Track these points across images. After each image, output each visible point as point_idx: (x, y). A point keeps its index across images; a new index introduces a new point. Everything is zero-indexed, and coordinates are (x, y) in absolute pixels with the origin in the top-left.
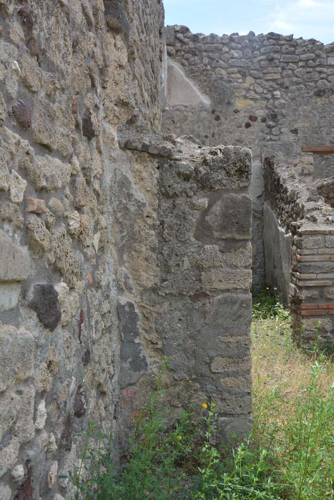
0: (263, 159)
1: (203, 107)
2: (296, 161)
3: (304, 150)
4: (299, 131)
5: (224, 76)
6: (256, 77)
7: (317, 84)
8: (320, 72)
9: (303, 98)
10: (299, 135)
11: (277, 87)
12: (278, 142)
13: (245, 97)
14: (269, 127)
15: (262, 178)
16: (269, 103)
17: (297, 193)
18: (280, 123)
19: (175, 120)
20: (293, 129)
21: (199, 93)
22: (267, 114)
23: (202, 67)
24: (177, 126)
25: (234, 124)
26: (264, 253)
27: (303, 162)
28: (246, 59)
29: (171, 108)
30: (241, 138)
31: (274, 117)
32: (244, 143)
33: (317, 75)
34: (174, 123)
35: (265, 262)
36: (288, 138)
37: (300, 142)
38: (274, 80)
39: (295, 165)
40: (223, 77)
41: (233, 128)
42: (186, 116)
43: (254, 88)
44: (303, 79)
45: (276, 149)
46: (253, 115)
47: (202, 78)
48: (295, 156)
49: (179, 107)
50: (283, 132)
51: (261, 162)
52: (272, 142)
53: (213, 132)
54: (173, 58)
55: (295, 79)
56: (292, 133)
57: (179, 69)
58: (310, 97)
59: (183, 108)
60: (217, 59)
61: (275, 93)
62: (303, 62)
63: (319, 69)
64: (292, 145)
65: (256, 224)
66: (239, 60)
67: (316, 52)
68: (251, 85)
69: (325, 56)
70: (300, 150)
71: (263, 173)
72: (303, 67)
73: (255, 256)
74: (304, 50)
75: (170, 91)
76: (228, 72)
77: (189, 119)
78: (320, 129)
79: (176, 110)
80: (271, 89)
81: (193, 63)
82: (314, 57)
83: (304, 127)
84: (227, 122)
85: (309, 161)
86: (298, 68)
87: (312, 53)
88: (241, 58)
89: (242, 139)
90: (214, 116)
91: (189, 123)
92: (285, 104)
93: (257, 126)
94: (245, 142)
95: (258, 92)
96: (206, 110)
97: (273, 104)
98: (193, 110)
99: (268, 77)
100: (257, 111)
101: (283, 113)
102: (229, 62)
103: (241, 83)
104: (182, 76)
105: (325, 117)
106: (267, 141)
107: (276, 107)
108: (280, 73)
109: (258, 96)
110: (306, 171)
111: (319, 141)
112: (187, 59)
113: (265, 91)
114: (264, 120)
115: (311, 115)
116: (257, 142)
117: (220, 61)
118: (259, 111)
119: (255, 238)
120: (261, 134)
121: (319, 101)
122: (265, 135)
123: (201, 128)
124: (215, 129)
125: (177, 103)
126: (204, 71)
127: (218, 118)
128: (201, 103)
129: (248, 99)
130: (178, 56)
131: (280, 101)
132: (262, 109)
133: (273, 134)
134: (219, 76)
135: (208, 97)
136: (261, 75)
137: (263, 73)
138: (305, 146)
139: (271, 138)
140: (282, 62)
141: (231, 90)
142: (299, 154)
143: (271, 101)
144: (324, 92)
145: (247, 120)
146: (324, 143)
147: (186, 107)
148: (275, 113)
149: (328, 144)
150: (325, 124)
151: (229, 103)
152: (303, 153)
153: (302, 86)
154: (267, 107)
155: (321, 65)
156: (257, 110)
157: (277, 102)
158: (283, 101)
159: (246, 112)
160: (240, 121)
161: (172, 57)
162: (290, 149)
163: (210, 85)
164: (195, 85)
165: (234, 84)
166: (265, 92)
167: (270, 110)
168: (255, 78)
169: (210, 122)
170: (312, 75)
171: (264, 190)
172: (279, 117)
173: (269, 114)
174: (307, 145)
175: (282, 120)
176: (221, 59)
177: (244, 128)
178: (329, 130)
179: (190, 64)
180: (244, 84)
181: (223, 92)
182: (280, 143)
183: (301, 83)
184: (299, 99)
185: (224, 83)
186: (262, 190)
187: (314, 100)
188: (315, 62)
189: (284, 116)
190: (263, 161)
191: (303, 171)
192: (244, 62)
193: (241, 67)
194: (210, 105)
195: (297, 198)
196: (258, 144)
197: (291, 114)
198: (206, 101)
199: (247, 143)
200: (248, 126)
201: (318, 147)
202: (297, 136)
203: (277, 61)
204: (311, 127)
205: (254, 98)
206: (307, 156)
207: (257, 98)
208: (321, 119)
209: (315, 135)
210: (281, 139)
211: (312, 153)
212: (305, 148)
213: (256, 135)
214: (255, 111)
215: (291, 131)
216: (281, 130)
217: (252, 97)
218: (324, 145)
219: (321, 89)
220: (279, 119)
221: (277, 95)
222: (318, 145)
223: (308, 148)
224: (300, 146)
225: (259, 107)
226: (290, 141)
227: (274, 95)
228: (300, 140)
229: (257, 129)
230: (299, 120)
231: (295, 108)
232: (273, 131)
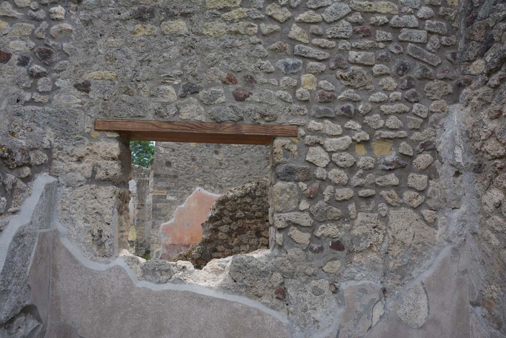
2: (80, 151)
3: (97, 128)
4: (91, 88)
9: (109, 21)
10: (91, 95)
12: (47, 108)
14: (35, 76)
16: (38, 29)
18: (55, 68)
20: (80, 81)
22: (32, 49)
27: (95, 153)
31: (45, 55)
36: (70, 99)
37: (92, 109)
39: (80, 160)
45: (41, 123)
46: (2, 50)
48: (80, 139)
50: (59, 88)
52: (35, 108)
56: (79, 90)
58: (121, 20)
61: (52, 9)
64: (74, 115)
70: (91, 126)
78: (136, 86)
83: (103, 79)
85: (108, 150)
92: (71, 31)
95: (18, 3)
97: (47, 30)
100: (12, 43)
101: (64, 49)
105: (150, 61)
106: (24, 105)
107: (53, 38)
109: (16, 13)
110: (100, 174)
111: (132, 109)
114: (23, 62)
115: (119, 55)
118: (17, 42)
120: (15, 89)
121: (142, 30)
122: (23, 92)
131: (61, 25)
132: (22, 38)
133: (37, 91)
138: (101, 118)
139: (32, 99)
142: (88, 135)
144: (152, 12)
146: (141, 114)
148: (48, 48)
149: (150, 117)
150: (147, 75)
152: (96, 134)
154: (33, 36)
156: (13, 39)
157: (55, 28)
158: (67, 26)
162: (70, 123)
166: (33, 6)
167: (40, 42)
172: (55, 57)
173: (35, 50)
174: (105, 115)
175: (61, 62)
178: (156, 88)
182: (51, 110)
184: (99, 23)
187: (130, 28)
189: (66, 56)
191: (94, 172)
196: (6, 110)
197: (80, 51)
201: (129, 121)
202: (88, 97)
204: (117, 80)
205: (9, 15)
206: (106, 140)
207: (15, 15)
208: (141, 65)
209: (125, 97)
210: (53, 102)
211: (116, 135)
212: (101, 123)
213: (4, 91)
214: (8, 43)
215: (76, 86)
216: (56, 83)
217: (5, 14)
218: (142, 119)
219: (146, 6)
220: (54, 59)
221: (55, 13)
222: (128, 118)
223: (107, 123)
224: (91, 117)
225: (18, 34)
226: (73, 106)
227: (52, 13)
228: (94, 105)
229: (8, 78)
230: (96, 65)
231: (89, 41)
232: (39, 83)
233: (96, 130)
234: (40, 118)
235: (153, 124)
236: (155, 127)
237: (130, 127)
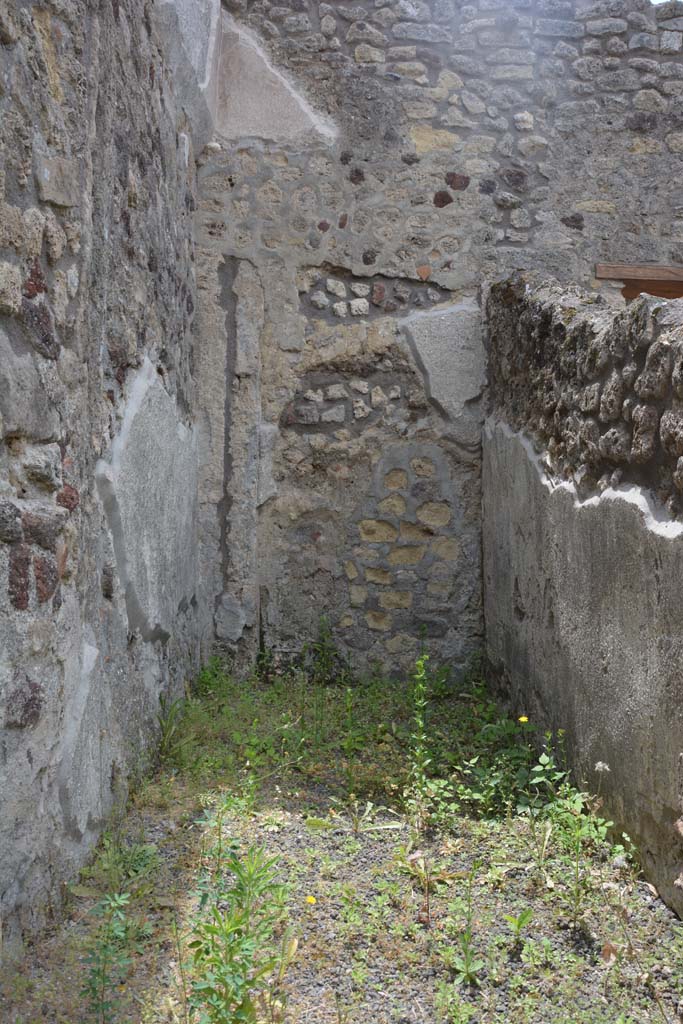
0: (485, 296)
1: (317, 144)
3: (598, 276)
4: (585, 223)
5: (379, 66)
6: (468, 71)
7: (634, 100)
8: (642, 70)
9: (597, 133)
10: (585, 233)
11: (524, 100)
12: (528, 250)
13: (437, 124)
14: (503, 206)
15: (481, 348)
16: (502, 143)
17: (656, 311)
18: (532, 196)
19: (237, 179)
20: (569, 214)
21: (305, 107)
22: (496, 171)
23: (319, 41)
24: (240, 194)
25: (404, 193)
26: (481, 567)
28: (439, 23)
29: (227, 145)
30: (425, 234)
32: (432, 248)
33: (633, 76)
34: (232, 185)
35: (483, 594)
36: (557, 238)
37: (588, 251)
38: (516, 83)
40: (375, 69)
41: (400, 205)
42: (268, 168)
43: (460, 99)
44: (597, 85)
46: (457, 172)
47: (318, 69)
49: (250, 143)
50: (541, 223)
51: (480, 303)
52: (512, 249)
53: (342, 213)
54: (241, 17)
55: (574, 83)
56: (567, 225)
57: (254, 44)
58: (614, 132)
59: (260, 147)
60: (359, 22)
61: (519, 116)
62: (595, 40)
63: (637, 61)
64: (566, 260)
65: (461, 483)
66: (421, 26)
67: (629, 17)
68: (451, 92)
69: (655, 28)
70: (589, 273)
71: (485, 333)
72: (595, 53)
73: (456, 577)
74: (597, 10)
75: (225, 100)
76: (389, 55)
77: (277, 175)
78: (643, 221)
79: (241, 151)
80: (508, 105)
81: (293, 30)
82: (625, 29)
83: (598, 211)
84: (384, 187)
86: (581, 54)
87: (620, 17)
88: (424, 22)
89: (425, 237)
90: (347, 170)
91: (276, 187)
92: (547, 146)
93: (468, 204)
94: (432, 243)
95: (470, 109)
96: (323, 154)
97: (515, 145)
98: (287, 153)
99: (501, 73)
100: (469, 162)
101: (541, 171)
102: (394, 31)
103: (424, 85)
104: (262, 60)
105: (656, 188)
106: (496, 246)
107: (522, 155)
108: (534, 65)
109: (470, 122)
111: (642, 252)
112: (278, 20)
113: (492, 111)
114: (488, 188)
115: (617, 180)
116: (466, 246)
117: (367, 25)
118: (475, 160)
119: (458, 524)
120: (480, 225)
121: (642, 146)
122: (491, 229)
123: (310, 202)
124: (348, 206)
125: (244, 133)
126: (322, 51)
127: (357, 176)
128: (312, 131)
129: (443, 127)
130: (254, 11)
131: (532, 137)
132: (482, 155)
133: (512, 227)
134: (364, 65)
135: (331, 122)
136: (482, 68)
137: (486, 63)
138: (602, 263)
139: (507, 238)
140: (538, 36)
141: (396, 103)
142: (587, 285)
143: (509, 137)
144: (653, 120)
145: (440, 185)
146: (654, 258)
147: (267, 142)
148: (519, 170)
150: (656, 207)
151: (390, 137)
152: (596, 284)
153: (592, 101)
154: (496, 153)
155: (641, 51)
156: (469, 158)
157: (523, 142)
158: (540, 139)
159: (437, 162)
160: (421, 186)
161: (238, 15)
162: (561, 269)
163: (338, 88)
164: (296, 87)
165: (406, 86)
166: (490, 112)
167: (505, 161)
168: (463, 74)
169: (335, 186)
170: (618, 75)
171: (486, 382)
172: (530, 181)
173: (501, 172)
174: (609, 260)
175: (539, 189)
176: (371, 22)
177: (429, 207)
178: (668, 225)
179: (286, 33)
180: (433, 90)
181: (374, 108)
182: (533, 251)
183: (590, 94)
184: (585, 136)
185: (377, 83)
186: (480, 383)
187: (625, 143)
188: (627, 42)
190: (484, 300)
192: (434, 31)
193: (425, 43)
194: (338, 140)
195: (659, 329)
196: (470, 252)
197: (563, 174)
198: (327, 129)
199: (439, 248)
200: (442, 200)
201: (639, 268)
202: (581, 235)
203: (523, 33)
204: (618, 213)
205: (461, 125)
206: (610, 292)
207: (469, 126)
208: (646, 194)
209: (631, 236)
210: (535, 242)
211: (622, 286)
212: (603, 269)
213: (466, 227)
214: (464, 162)
215: (564, 221)
216: (536, 217)
217: (456, 124)
218: (655, 264)
219: (645, 112)
220: (529, 185)
221: (524, 121)
222: (637, 263)
223: (612, 270)
224: (588, 262)
225: (475, 150)
226: (562, 247)
227: (518, 121)
228: (589, 246)
229: (470, 209)
230: (586, 193)
231: (574, 160)
232: (513, 216)
233: (597, 278)
234: (522, 262)
235: (671, 272)
236: (673, 275)
237: (641, 274)
